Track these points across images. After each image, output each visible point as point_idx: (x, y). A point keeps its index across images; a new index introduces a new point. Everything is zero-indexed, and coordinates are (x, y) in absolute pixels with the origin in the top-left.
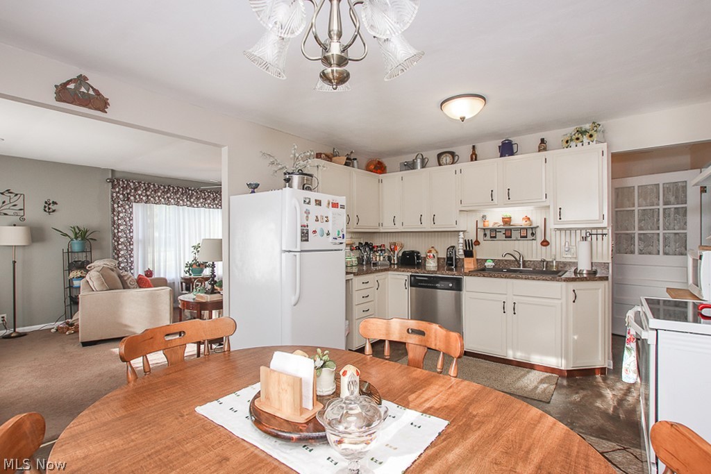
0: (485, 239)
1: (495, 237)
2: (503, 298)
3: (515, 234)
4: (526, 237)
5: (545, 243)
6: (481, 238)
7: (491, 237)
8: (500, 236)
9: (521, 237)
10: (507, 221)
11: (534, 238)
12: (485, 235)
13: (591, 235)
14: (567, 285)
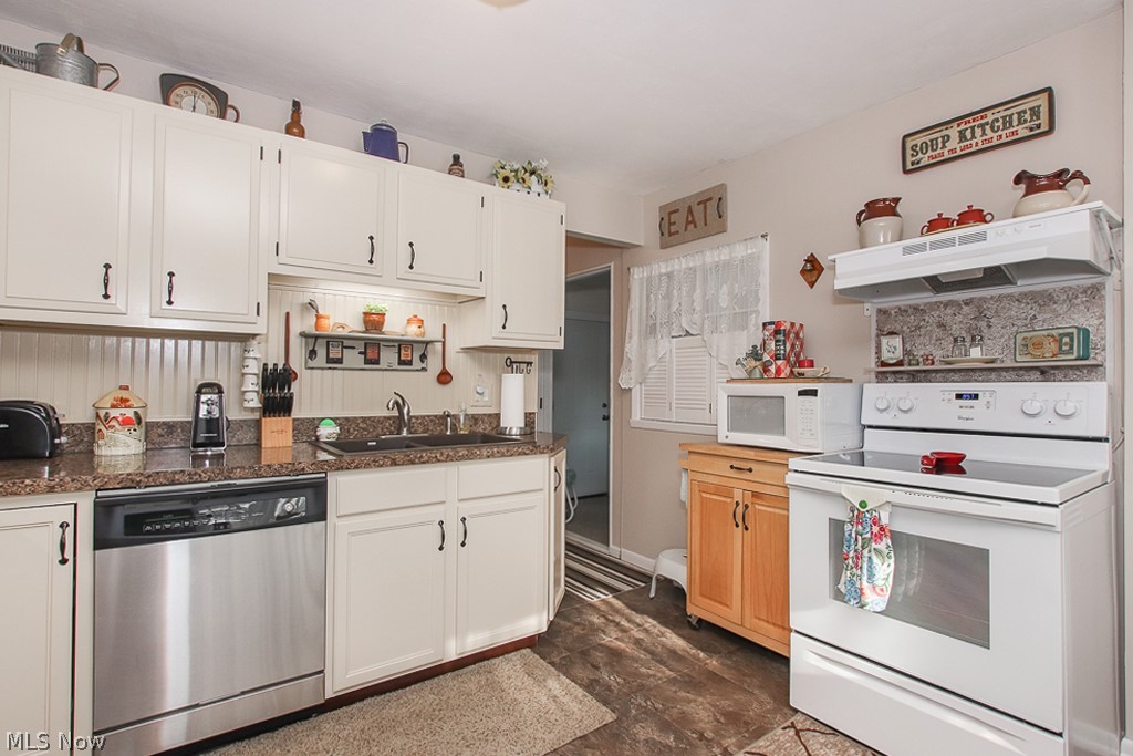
0: (311, 363)
1: (340, 361)
2: (436, 513)
3: (388, 357)
4: (410, 363)
5: (444, 378)
6: (297, 362)
7: (329, 360)
8: (353, 358)
9: (401, 362)
10: (373, 321)
11: (424, 365)
12: (312, 354)
13: (512, 362)
14: (550, 457)
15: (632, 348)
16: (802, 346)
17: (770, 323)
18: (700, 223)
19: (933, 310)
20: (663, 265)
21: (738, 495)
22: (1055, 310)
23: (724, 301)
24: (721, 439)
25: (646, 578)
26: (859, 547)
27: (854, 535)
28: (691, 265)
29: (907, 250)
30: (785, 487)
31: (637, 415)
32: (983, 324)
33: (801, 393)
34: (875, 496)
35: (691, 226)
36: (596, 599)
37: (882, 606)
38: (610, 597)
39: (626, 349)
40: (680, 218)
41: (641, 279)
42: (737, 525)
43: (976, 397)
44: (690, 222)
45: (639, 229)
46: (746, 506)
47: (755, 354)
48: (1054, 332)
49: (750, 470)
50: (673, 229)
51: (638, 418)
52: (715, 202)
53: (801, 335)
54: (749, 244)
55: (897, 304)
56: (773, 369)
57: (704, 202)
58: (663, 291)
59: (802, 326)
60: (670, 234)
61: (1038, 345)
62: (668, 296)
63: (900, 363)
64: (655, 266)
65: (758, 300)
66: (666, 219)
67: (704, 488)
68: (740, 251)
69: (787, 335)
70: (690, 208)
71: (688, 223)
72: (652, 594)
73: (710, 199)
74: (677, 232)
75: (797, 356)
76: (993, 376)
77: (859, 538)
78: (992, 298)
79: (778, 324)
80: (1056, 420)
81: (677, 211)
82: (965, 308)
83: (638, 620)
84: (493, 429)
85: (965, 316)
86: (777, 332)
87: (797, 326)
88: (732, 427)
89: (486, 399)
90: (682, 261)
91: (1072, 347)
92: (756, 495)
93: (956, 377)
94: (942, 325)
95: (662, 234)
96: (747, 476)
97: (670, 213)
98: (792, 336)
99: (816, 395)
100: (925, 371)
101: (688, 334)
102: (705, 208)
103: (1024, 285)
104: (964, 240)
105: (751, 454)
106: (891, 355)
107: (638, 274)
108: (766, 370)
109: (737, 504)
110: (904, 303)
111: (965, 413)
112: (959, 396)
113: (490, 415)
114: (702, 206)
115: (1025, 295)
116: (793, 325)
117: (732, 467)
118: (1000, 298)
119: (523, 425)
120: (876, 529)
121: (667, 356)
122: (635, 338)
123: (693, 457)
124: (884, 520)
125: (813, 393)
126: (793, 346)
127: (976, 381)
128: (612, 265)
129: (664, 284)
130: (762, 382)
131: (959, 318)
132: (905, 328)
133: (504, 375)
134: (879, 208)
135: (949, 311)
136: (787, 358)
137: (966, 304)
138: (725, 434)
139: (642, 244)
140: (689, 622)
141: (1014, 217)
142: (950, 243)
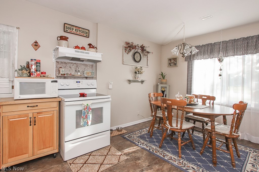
19: (68, 64)
21: (31, 115)
22: (87, 68)
26: (87, 114)
27: (85, 112)
29: (76, 51)
32: (77, 68)
33: (52, 82)
34: (89, 103)
42: (30, 125)
43: (80, 82)
46: (35, 118)
48: (91, 72)
49: (37, 106)
54: (10, 28)
55: (61, 61)
56: (35, 74)
61: (88, 73)
63: (64, 75)
67: (11, 117)
76: (79, 78)
77: (87, 112)
78: (79, 63)
80: (91, 86)
82: (75, 65)
85: (75, 66)
86: (37, 63)
88: (21, 94)
91: (93, 74)
92: (38, 113)
93: (73, 78)
94: (70, 67)
96: (36, 108)
99: (57, 82)
100: (70, 77)
103: (84, 63)
104: (81, 52)
106: (62, 73)
108: (32, 74)
109: (30, 118)
110: (62, 61)
111: (78, 85)
112: (77, 82)
115: (84, 64)
117: (28, 106)
118: (80, 64)
123: (5, 107)
127: (76, 79)
130: (37, 78)
131: (73, 66)
132: (63, 67)
135: (72, 65)
137: (75, 64)
138: (18, 96)
141: (88, 51)
142: (79, 52)
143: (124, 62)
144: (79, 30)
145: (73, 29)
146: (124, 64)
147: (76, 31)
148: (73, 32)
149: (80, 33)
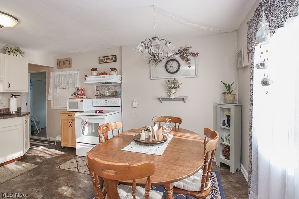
13: (13, 95)
14: (23, 117)
15: (51, 91)
16: (84, 92)
17: (77, 88)
18: (66, 65)
20: (58, 73)
21: (70, 121)
23: (71, 82)
24: (67, 110)
25: (54, 142)
28: (64, 73)
29: (96, 78)
30: (74, 118)
31: (53, 106)
32: (109, 89)
33: (80, 101)
35: (64, 65)
36: (40, 149)
37: (87, 134)
38: (44, 148)
39: (49, 91)
40: (62, 63)
41: (53, 75)
42: (70, 126)
43: (107, 101)
44: (64, 64)
45: (52, 64)
46: (71, 123)
47: (75, 93)
48: (115, 91)
49: (72, 116)
50: (60, 65)
51: (53, 107)
52: (69, 61)
53: (84, 90)
54: (75, 71)
55: (99, 85)
56: (77, 96)
57: (67, 61)
58: (58, 78)
59: (84, 88)
60: (60, 66)
62: (59, 80)
63: (98, 96)
64: (56, 73)
65: (77, 83)
66: (59, 62)
67: (64, 120)
68: (73, 72)
69: (80, 90)
70: (64, 61)
71: (63, 64)
72: (55, 145)
73: (68, 60)
74: (61, 66)
75: (83, 94)
79: (78, 88)
81: (61, 61)
83: (50, 150)
84: (7, 112)
86: (78, 90)
87: (82, 88)
89: (4, 105)
90: (63, 72)
92: (73, 120)
94: (104, 89)
95: (58, 66)
96: (71, 117)
97: (60, 61)
98: (81, 90)
100: (102, 97)
101: (64, 88)
102: (67, 62)
105: (71, 113)
106: (97, 94)
107: (52, 74)
108: (76, 97)
111: (106, 103)
112: (105, 101)
113: (6, 109)
114: (66, 61)
115: (114, 85)
116: (81, 88)
117: (69, 115)
118: (111, 86)
119: (17, 111)
120: (86, 123)
121: (60, 93)
122: (52, 89)
123: (61, 114)
124: (87, 121)
125: (82, 101)
126: (81, 92)
128: (46, 71)
129: (58, 77)
130: (76, 99)
132: (100, 89)
133: (10, 99)
134: (94, 69)
135: (105, 87)
136: (80, 95)
138: (68, 109)
139: (53, 67)
140: (62, 148)
143: (151, 77)
144: (108, 58)
145: (104, 59)
146: (152, 79)
147: (106, 60)
148: (105, 62)
149: (109, 60)
